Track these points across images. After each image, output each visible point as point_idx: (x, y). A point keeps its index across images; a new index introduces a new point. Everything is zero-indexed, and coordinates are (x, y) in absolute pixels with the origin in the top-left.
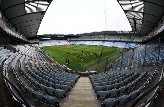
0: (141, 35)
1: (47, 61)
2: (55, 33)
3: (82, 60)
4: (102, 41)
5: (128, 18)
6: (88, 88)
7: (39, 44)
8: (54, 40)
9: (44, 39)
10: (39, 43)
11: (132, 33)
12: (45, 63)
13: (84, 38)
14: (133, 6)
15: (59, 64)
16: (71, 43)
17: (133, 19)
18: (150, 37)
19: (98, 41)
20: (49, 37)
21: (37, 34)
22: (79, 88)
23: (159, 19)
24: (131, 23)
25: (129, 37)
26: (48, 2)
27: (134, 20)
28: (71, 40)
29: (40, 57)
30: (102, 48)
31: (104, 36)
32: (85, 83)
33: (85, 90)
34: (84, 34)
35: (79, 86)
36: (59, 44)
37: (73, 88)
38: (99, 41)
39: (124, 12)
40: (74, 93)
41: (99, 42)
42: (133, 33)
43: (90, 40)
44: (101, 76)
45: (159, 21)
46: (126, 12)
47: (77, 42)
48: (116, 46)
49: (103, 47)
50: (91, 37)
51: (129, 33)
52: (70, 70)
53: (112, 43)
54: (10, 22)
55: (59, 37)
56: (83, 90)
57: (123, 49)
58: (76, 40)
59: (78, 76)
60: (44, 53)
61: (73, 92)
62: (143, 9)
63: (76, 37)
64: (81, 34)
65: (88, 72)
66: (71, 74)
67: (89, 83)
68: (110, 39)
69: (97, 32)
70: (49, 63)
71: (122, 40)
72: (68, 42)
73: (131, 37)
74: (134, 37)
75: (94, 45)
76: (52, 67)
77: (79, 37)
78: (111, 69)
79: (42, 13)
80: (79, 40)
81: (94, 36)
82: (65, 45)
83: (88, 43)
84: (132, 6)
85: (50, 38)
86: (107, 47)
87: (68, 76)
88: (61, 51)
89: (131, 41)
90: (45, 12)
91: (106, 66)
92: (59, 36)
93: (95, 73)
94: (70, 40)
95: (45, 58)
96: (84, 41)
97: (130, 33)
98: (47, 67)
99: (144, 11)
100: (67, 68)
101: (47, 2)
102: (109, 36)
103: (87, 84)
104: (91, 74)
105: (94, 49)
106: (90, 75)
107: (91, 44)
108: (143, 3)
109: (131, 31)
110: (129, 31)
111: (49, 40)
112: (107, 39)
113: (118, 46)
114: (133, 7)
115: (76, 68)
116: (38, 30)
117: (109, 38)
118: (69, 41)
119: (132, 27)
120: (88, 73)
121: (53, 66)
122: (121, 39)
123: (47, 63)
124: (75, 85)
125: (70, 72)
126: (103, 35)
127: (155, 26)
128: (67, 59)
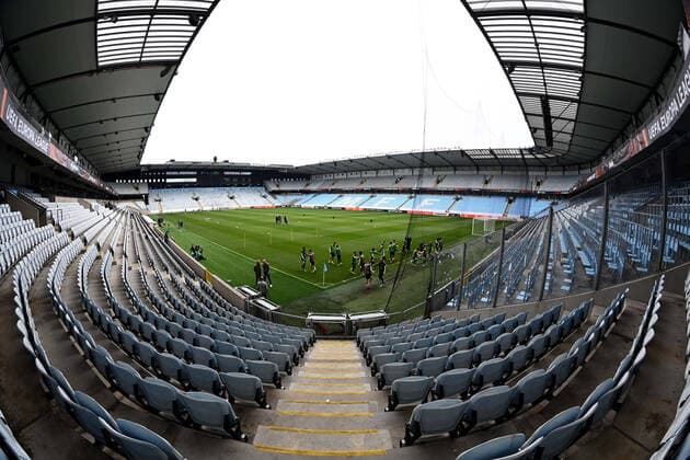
0: (569, 165)
1: (176, 269)
2: (215, 159)
3: (326, 269)
4: (410, 191)
5: (518, 94)
6: (352, 389)
7: (147, 203)
8: (212, 189)
9: (168, 181)
10: (147, 196)
11: (531, 156)
12: (165, 276)
13: (335, 181)
14: (538, 41)
15: (227, 285)
16: (281, 201)
17: (541, 96)
18: (611, 165)
19: (391, 192)
20: (192, 173)
21: (139, 157)
22: (308, 390)
23: (646, 91)
24: (529, 117)
25: (522, 176)
26: (190, 20)
27: (545, 100)
28: (282, 188)
29: (146, 254)
30: (408, 221)
31: (416, 172)
32: (340, 366)
33: (340, 400)
34: (335, 163)
35: (313, 381)
36: (233, 205)
37: (279, 386)
38: (397, 192)
39: (504, 68)
40: (286, 412)
41: (397, 195)
42: (539, 156)
43: (361, 187)
44: (412, 331)
45: (647, 100)
46: (509, 67)
47: (305, 197)
48: (467, 213)
49: (413, 215)
50: (364, 175)
51: (520, 157)
52: (272, 308)
53: (450, 199)
54: (35, 98)
55: (233, 173)
56: (327, 396)
57: (498, 222)
58: (302, 188)
59: (308, 333)
60: (166, 237)
61: (278, 409)
62: (580, 55)
63: (302, 176)
64: (321, 164)
65: (352, 318)
66: (273, 326)
67: (360, 364)
68: (443, 186)
69: (389, 157)
70: (181, 280)
71: (492, 186)
72: (269, 197)
73: (530, 173)
74: (543, 173)
75: (376, 211)
76: (197, 294)
77: (314, 177)
78: (450, 304)
79: (163, 68)
80: (313, 187)
81: (373, 174)
82: (257, 208)
83: (349, 202)
84: (537, 44)
85: (194, 180)
86: (431, 215)
87: (262, 333)
88: (239, 234)
89: (529, 189)
90: (178, 63)
91: (429, 289)
92: (232, 170)
93: (382, 322)
94: (276, 188)
95: (169, 259)
96: (333, 191)
97: (523, 158)
98: (171, 293)
99: (584, 63)
100: (260, 301)
101: (187, 22)
102: (439, 173)
103: (348, 371)
104: (364, 328)
105: (375, 225)
106: (360, 332)
107: (362, 207)
108: (582, 30)
109: (530, 150)
110: (521, 150)
111: (191, 185)
112: (429, 184)
113: (476, 214)
114: (540, 46)
115: (300, 302)
116: (144, 140)
117: (438, 182)
118: (274, 193)
119: (533, 130)
120: (350, 322)
121: (200, 290)
122: (486, 182)
123: (177, 278)
124: (290, 374)
125: (274, 318)
126: (412, 168)
127: (631, 122)
128: (258, 264)
